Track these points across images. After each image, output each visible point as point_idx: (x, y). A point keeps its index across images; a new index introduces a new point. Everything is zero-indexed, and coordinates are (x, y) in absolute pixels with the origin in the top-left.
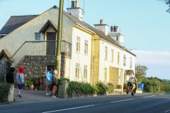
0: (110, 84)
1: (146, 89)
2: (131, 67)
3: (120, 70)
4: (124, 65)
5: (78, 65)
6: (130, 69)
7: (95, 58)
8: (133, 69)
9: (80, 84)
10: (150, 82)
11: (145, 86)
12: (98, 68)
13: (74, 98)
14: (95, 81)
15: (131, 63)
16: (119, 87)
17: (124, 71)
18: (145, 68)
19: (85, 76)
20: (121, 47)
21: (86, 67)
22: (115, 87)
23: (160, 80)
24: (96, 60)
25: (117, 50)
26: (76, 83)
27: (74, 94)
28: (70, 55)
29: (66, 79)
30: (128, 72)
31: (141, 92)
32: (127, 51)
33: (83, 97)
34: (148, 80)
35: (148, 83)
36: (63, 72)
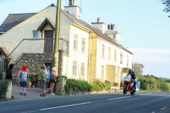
0: (106, 82)
3: (117, 68)
4: (121, 63)
5: (75, 62)
6: (126, 67)
7: (92, 56)
8: (130, 67)
9: (77, 82)
10: (147, 79)
11: (141, 84)
12: (95, 66)
13: (71, 95)
14: (92, 78)
16: (116, 85)
17: (121, 69)
18: (142, 66)
19: (83, 73)
20: (118, 45)
21: (83, 64)
22: (112, 84)
23: (156, 78)
24: (93, 58)
25: (113, 47)
26: (73, 80)
27: (71, 91)
28: (68, 53)
29: (63, 77)
30: (124, 70)
32: (123, 49)
33: (80, 94)
34: (144, 78)
35: (145, 81)
36: (60, 70)
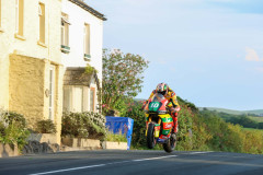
1: (142, 139)
2: (87, 57)
4: (64, 49)
6: (83, 64)
8: (97, 64)
11: (137, 127)
15: (89, 44)
16: (46, 127)
17: (62, 71)
18: (139, 62)
22: (31, 126)
30: (79, 76)
31: (124, 146)
